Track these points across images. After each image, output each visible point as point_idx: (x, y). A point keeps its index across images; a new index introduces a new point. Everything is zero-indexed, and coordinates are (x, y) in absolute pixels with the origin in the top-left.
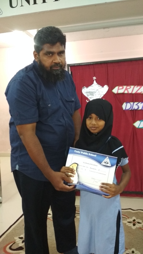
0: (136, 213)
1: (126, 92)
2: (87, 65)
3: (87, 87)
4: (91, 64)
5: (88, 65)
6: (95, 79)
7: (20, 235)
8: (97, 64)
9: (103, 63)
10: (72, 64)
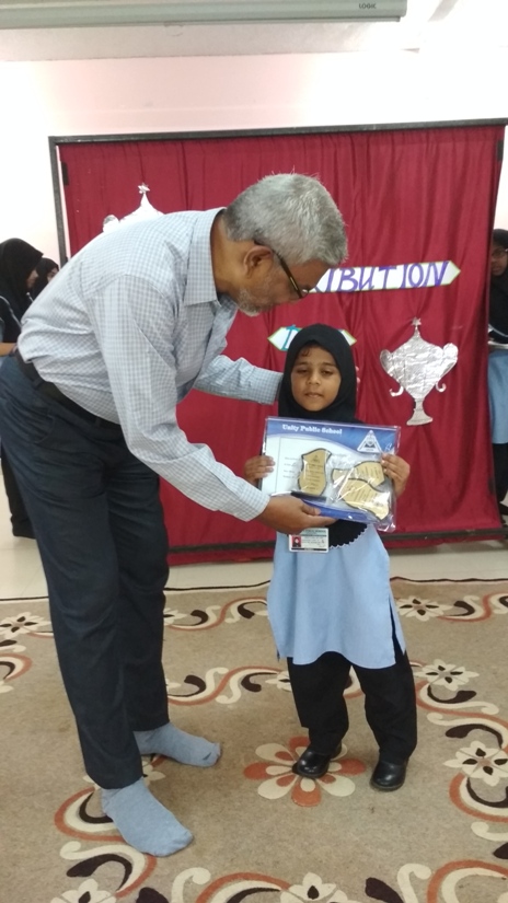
2: (118, 142)
3: (120, 217)
4: (129, 142)
5: (123, 142)
6: (147, 193)
8: (150, 141)
9: (169, 140)
10: (64, 137)
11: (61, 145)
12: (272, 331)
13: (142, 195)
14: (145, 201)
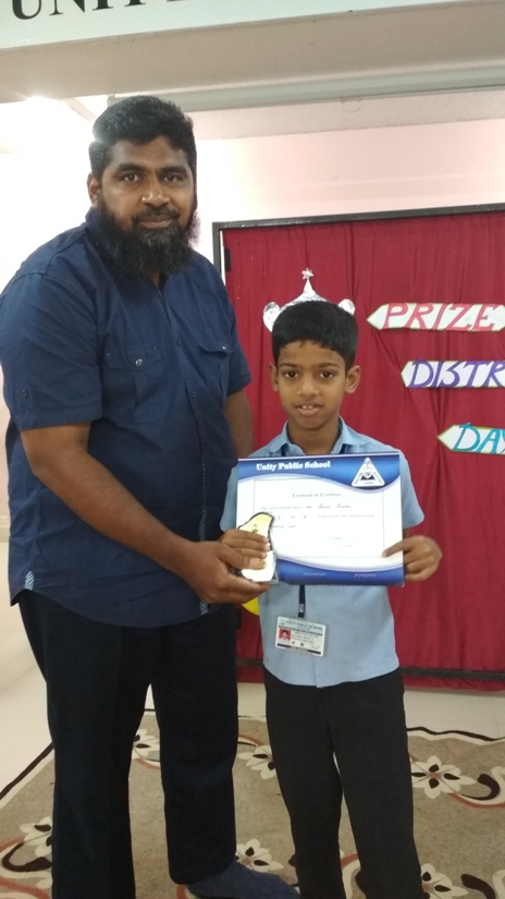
0: (442, 742)
1: (415, 325)
2: (279, 227)
3: (281, 304)
4: (295, 226)
5: (287, 226)
6: (311, 278)
7: (41, 818)
8: (316, 224)
9: (338, 222)
10: (228, 223)
11: (225, 231)
12: (441, 430)
13: (306, 280)
14: (308, 286)
